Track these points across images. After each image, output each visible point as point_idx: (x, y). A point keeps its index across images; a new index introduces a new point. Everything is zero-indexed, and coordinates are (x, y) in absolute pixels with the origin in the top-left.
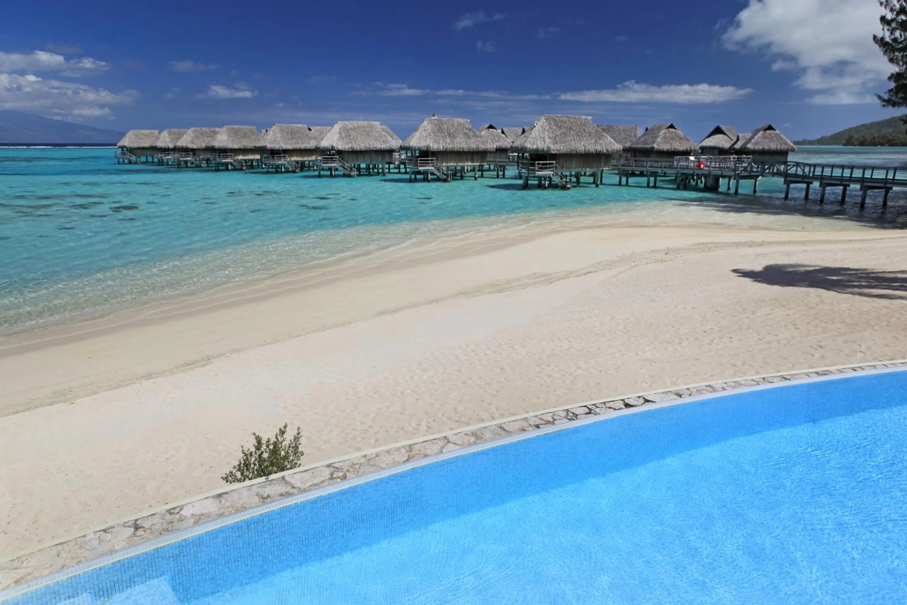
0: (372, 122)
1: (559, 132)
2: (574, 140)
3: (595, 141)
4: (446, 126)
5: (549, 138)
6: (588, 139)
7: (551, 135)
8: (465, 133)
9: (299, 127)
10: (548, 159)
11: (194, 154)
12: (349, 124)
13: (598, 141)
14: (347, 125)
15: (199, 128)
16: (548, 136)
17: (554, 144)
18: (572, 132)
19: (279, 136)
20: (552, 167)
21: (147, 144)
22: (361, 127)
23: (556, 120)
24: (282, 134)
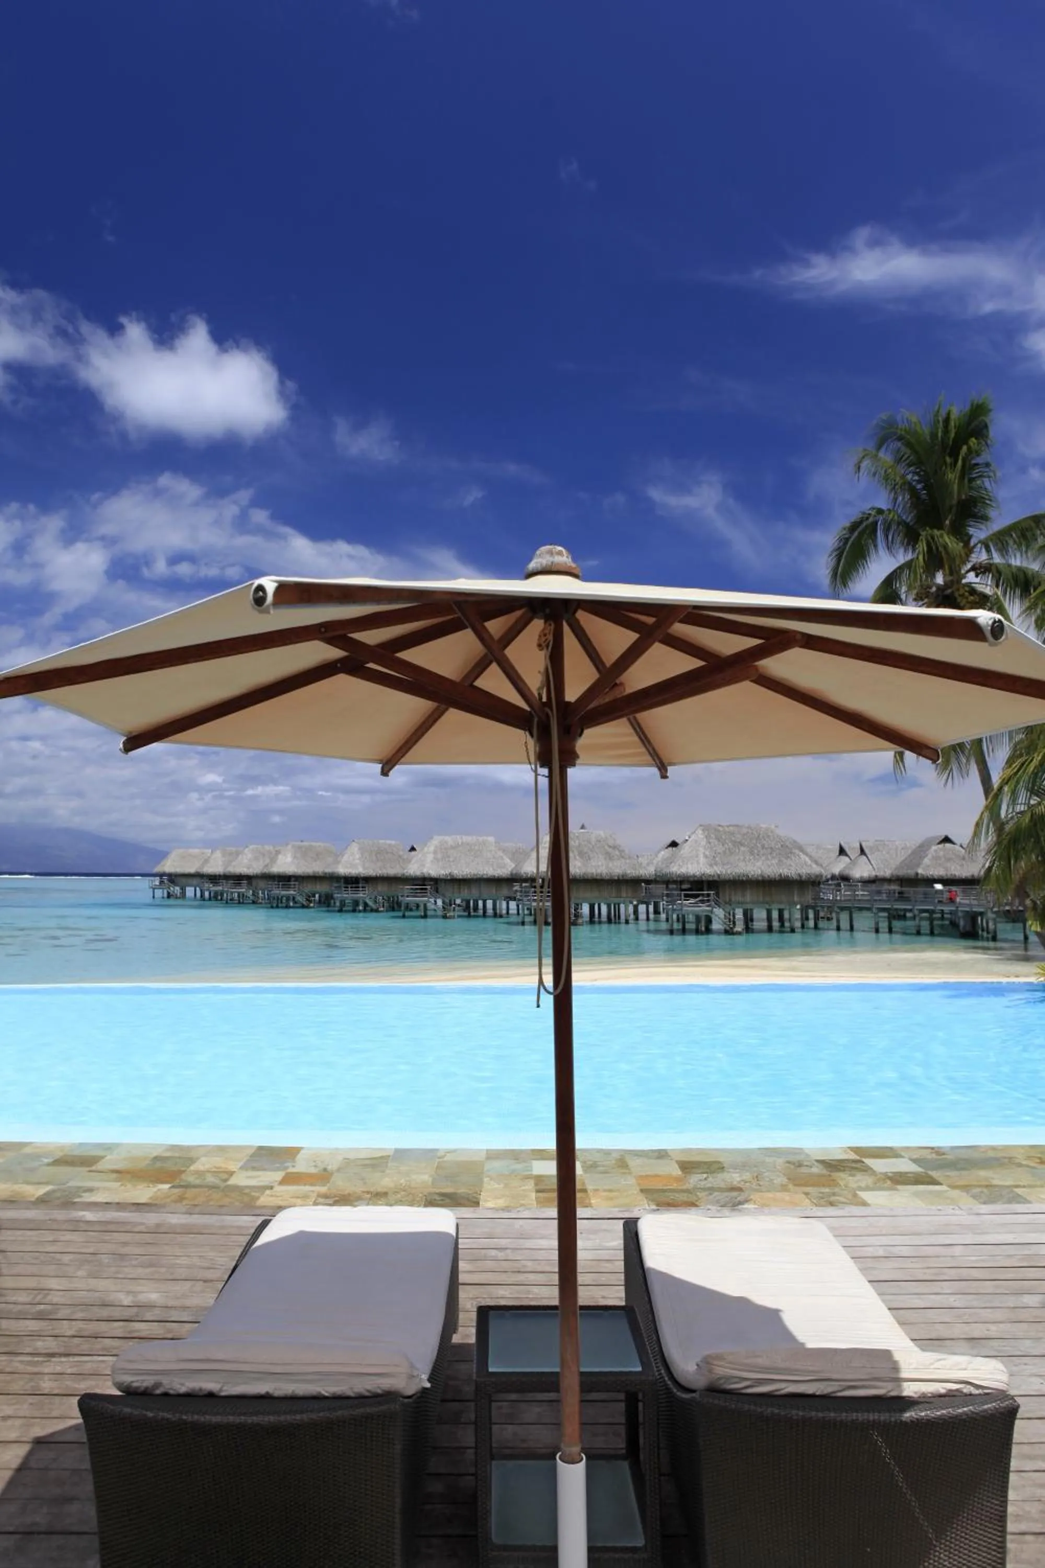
0: (485, 838)
1: (720, 849)
2: (744, 860)
3: (780, 861)
4: (577, 842)
5: (706, 856)
6: (767, 859)
7: (707, 853)
8: (607, 853)
9: (390, 845)
10: (705, 888)
11: (250, 884)
12: (449, 840)
13: (785, 861)
14: (446, 842)
15: (259, 846)
16: (704, 853)
17: (711, 865)
18: (742, 849)
19: (357, 856)
20: (708, 901)
21: (192, 870)
22: (468, 844)
23: (719, 831)
24: (362, 854)
